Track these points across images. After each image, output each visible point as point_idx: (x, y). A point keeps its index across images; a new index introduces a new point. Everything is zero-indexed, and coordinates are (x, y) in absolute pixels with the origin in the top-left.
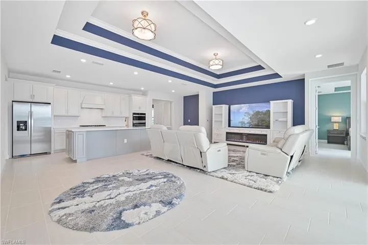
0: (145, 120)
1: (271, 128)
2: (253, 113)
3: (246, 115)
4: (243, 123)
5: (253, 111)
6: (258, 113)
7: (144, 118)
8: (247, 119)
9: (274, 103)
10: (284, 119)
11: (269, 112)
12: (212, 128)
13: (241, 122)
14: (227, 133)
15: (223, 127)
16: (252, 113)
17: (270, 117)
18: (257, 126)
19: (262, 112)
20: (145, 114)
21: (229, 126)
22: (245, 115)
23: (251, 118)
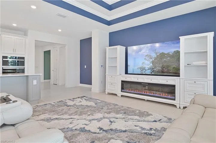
0: (24, 65)
1: (181, 75)
2: (156, 56)
3: (147, 58)
4: (143, 69)
5: (156, 54)
6: (162, 55)
7: (23, 63)
8: (148, 65)
9: (185, 39)
10: (203, 63)
11: (178, 53)
12: (105, 75)
13: (141, 68)
14: (122, 81)
15: (118, 74)
16: (154, 55)
17: (179, 61)
18: (162, 73)
19: (168, 54)
20: (23, 58)
21: (126, 73)
22: (145, 59)
23: (153, 62)
